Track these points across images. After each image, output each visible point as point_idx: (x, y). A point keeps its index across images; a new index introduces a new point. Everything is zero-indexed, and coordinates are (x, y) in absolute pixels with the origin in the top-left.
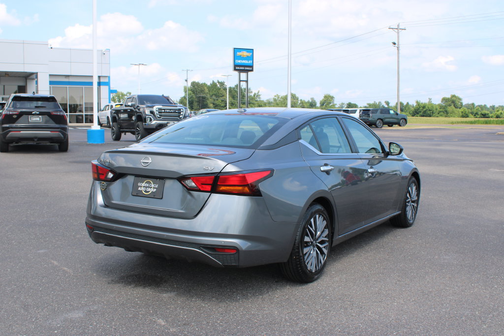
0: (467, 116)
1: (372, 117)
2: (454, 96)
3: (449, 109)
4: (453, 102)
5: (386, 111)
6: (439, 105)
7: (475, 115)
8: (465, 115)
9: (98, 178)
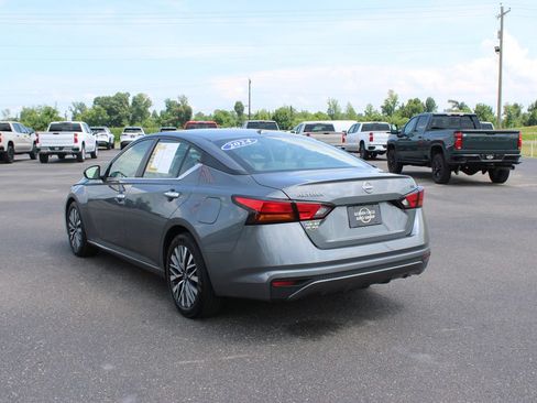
9: (296, 218)
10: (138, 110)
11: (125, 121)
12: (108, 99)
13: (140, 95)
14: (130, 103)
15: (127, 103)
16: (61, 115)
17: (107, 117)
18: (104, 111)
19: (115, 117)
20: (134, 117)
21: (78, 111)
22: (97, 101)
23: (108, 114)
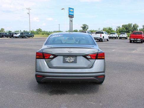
0: (44, 34)
1: (24, 35)
2: (40, 29)
3: (39, 32)
4: (40, 30)
5: (28, 33)
6: (36, 31)
7: (46, 34)
8: (43, 34)
9: (44, 58)
10: (134, 28)
11: (130, 31)
12: (126, 25)
13: (135, 24)
14: (132, 26)
15: (131, 26)
16: (113, 29)
17: (125, 30)
18: (124, 29)
19: (128, 30)
20: (133, 30)
21: (118, 29)
22: (123, 26)
23: (126, 29)
